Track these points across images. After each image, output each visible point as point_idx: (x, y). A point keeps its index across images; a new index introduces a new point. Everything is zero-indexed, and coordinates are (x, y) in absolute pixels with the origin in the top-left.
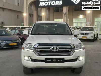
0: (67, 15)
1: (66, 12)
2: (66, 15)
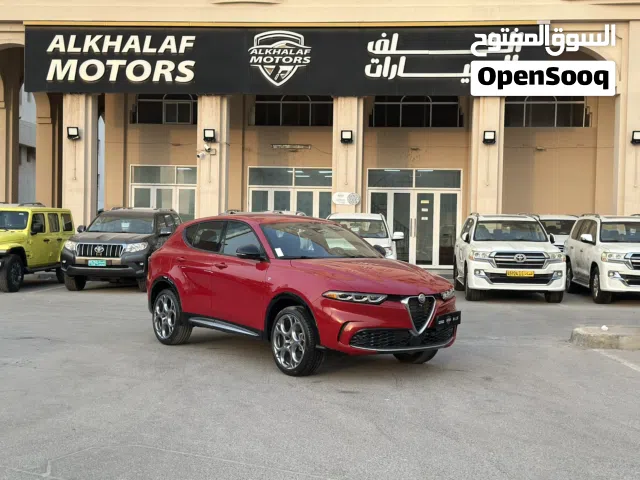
0: (224, 149)
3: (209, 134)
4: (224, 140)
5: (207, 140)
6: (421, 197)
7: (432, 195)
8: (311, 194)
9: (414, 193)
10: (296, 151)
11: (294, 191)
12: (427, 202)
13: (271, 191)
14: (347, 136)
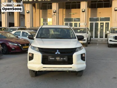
0: (58, 14)
1: (56, 10)
2: (56, 14)
3: (54, 11)
4: (57, 12)
5: (54, 12)
6: (101, 23)
7: (103, 23)
8: (77, 23)
9: (99, 22)
10: (74, 14)
11: (73, 23)
12: (102, 24)
13: (69, 23)
14: (83, 10)
